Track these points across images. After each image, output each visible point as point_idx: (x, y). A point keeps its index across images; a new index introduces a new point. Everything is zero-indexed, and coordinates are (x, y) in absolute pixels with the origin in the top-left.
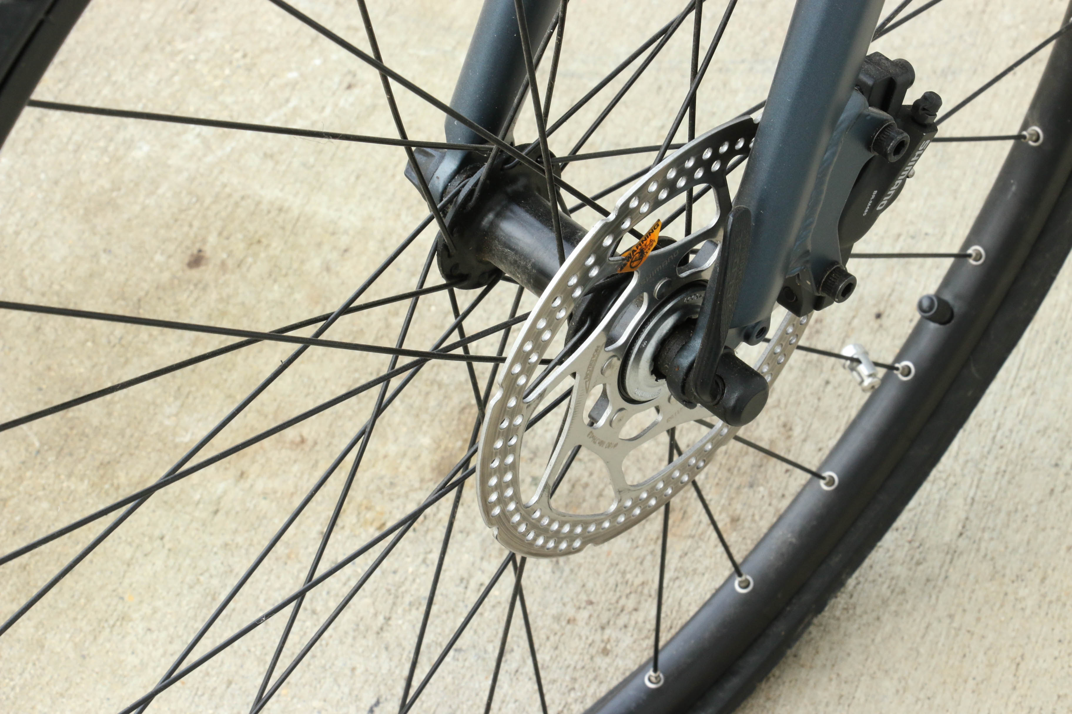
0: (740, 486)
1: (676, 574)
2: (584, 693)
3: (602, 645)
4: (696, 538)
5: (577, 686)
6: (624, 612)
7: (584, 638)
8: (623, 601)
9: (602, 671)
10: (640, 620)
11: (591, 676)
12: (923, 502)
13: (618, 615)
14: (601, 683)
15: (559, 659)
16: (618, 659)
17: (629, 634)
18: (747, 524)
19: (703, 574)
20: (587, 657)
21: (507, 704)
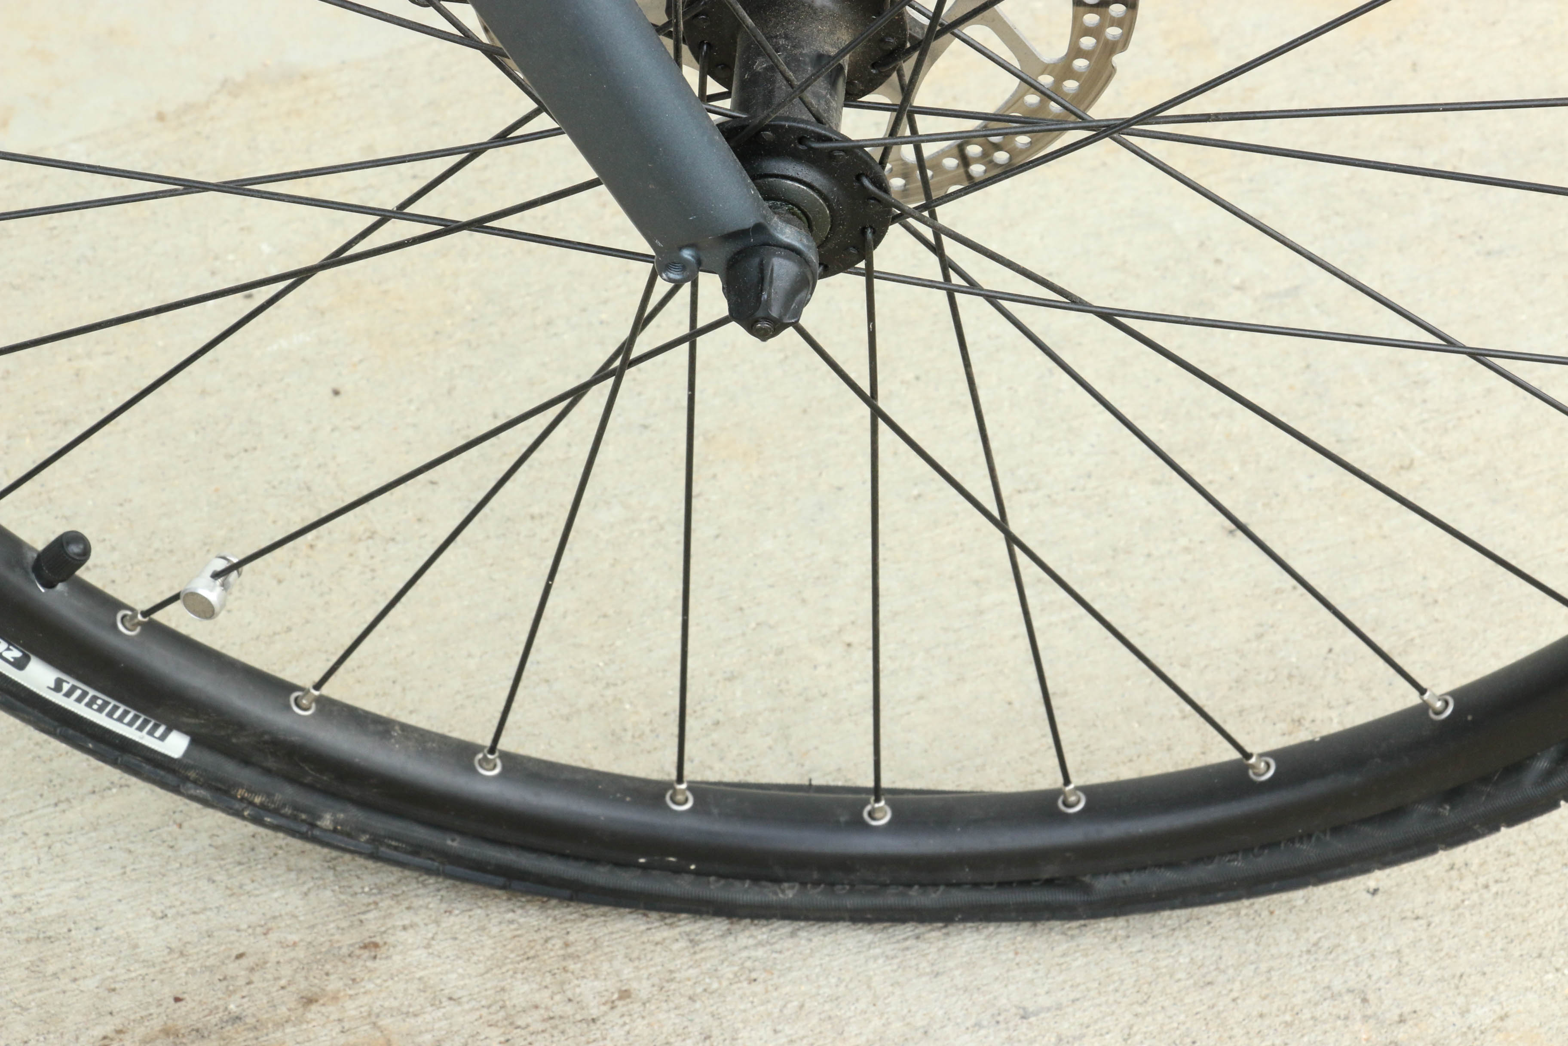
0: (249, 1029)
1: (445, 1003)
2: (702, 977)
3: (619, 1003)
4: (373, 1019)
5: (699, 990)
6: (552, 1014)
7: (627, 1028)
8: (540, 1027)
9: (655, 980)
10: (546, 993)
11: (673, 986)
12: (107, 846)
13: (561, 1017)
14: (671, 972)
15: (680, 1031)
16: (624, 977)
17: (578, 990)
18: (303, 985)
19: (420, 979)
20: (651, 1007)
21: (791, 1035)
